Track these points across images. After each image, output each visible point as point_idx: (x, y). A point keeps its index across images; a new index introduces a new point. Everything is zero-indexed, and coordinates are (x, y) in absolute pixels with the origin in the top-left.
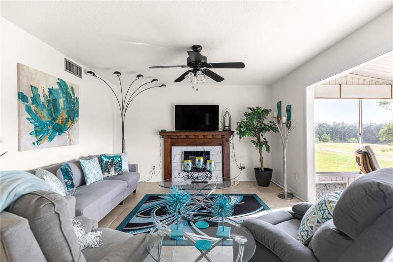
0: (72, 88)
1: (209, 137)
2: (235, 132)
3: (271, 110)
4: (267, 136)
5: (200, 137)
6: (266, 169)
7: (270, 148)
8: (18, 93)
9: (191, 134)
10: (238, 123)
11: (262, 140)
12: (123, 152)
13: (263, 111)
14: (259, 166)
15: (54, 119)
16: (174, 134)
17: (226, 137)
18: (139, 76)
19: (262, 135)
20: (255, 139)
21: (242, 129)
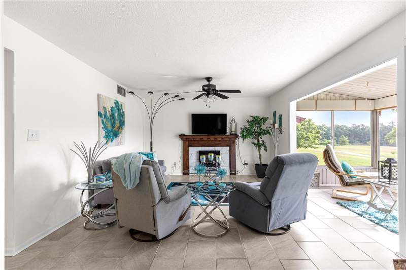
0: (121, 105)
1: (219, 139)
2: (240, 136)
3: (268, 118)
4: (265, 138)
5: (211, 139)
6: (263, 165)
7: (267, 148)
8: (98, 112)
9: (204, 137)
10: (241, 128)
11: (261, 142)
12: (151, 150)
13: (262, 118)
14: (258, 162)
15: (113, 127)
16: (190, 137)
17: (232, 139)
18: (165, 94)
19: (261, 138)
20: (256, 141)
21: (244, 133)
